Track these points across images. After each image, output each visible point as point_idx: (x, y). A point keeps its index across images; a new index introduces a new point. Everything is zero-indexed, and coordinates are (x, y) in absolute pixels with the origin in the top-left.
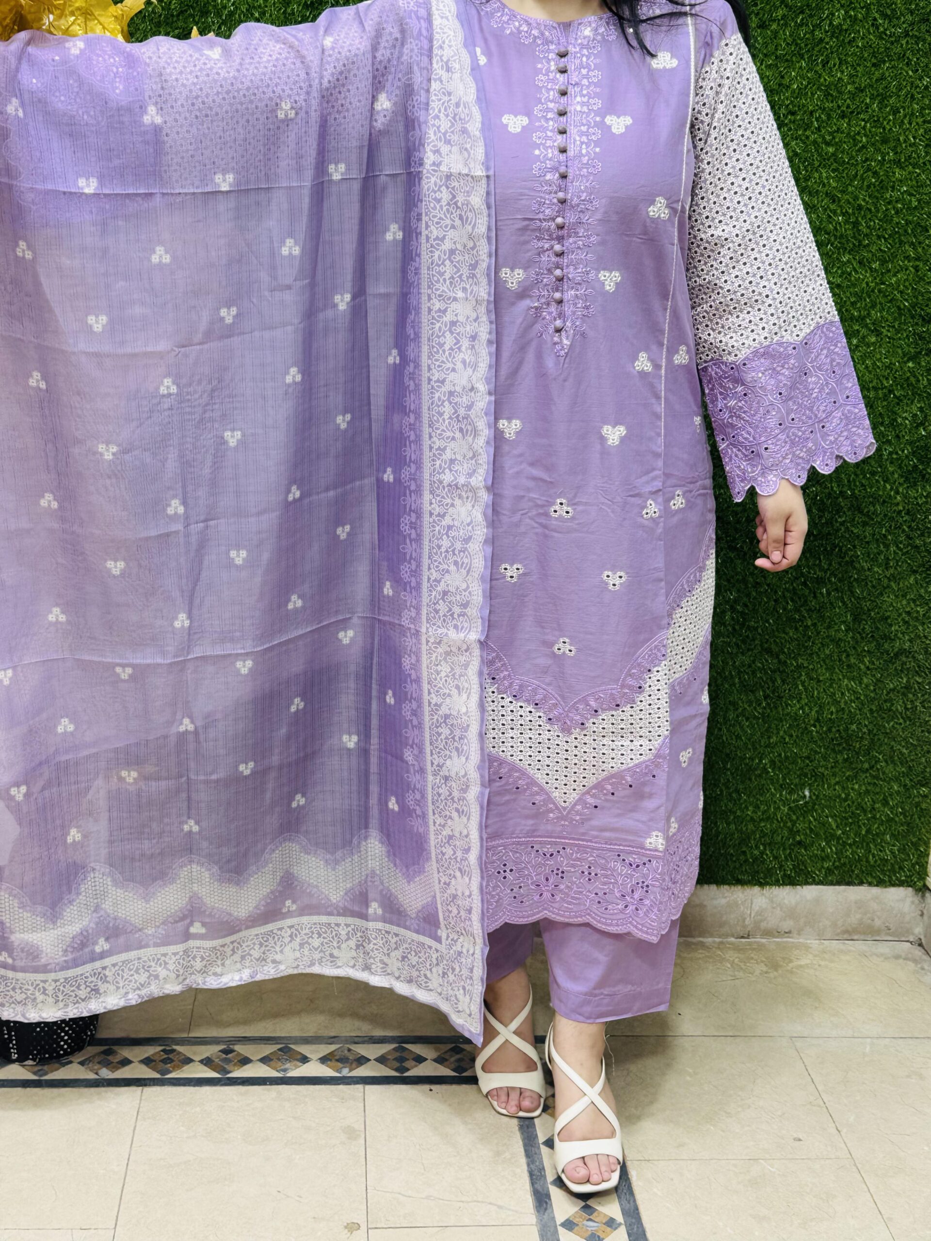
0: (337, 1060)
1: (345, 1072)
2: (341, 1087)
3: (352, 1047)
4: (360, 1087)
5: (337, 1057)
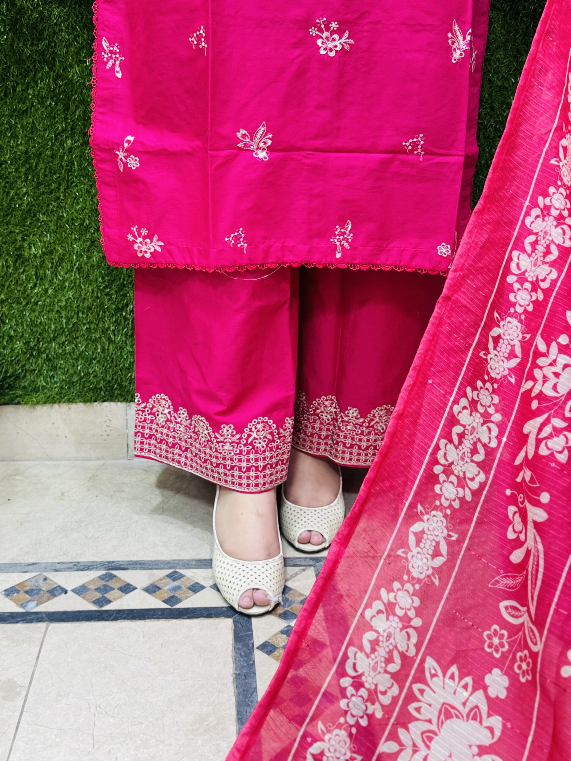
0: (26, 592)
1: (32, 607)
2: (20, 626)
3: (52, 576)
4: (42, 625)
5: (27, 589)
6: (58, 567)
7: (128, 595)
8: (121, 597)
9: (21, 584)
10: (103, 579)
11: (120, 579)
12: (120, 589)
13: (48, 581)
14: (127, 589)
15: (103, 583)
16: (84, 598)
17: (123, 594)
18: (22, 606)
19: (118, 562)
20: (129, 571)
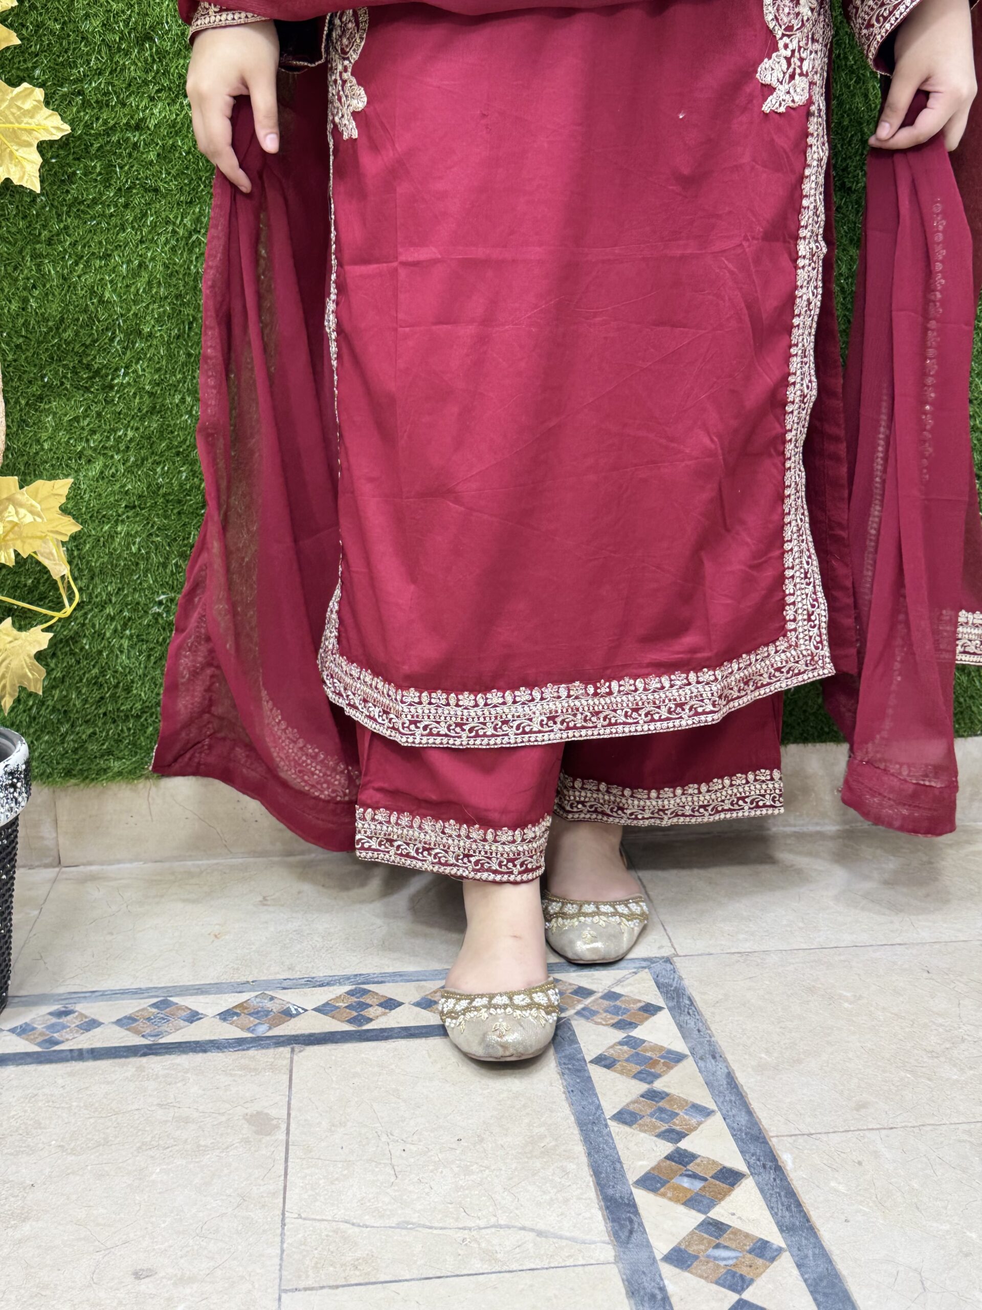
0: (250, 1015)
1: (262, 1030)
3: (280, 994)
4: (285, 1051)
5: (249, 1010)
6: (285, 984)
7: (393, 1011)
8: (384, 1014)
9: (240, 1005)
10: (353, 995)
11: (377, 994)
12: (380, 1005)
13: (276, 1000)
14: (390, 1004)
15: (354, 999)
16: (333, 1017)
17: (387, 1011)
18: (248, 1030)
19: (369, 975)
20: (387, 984)
